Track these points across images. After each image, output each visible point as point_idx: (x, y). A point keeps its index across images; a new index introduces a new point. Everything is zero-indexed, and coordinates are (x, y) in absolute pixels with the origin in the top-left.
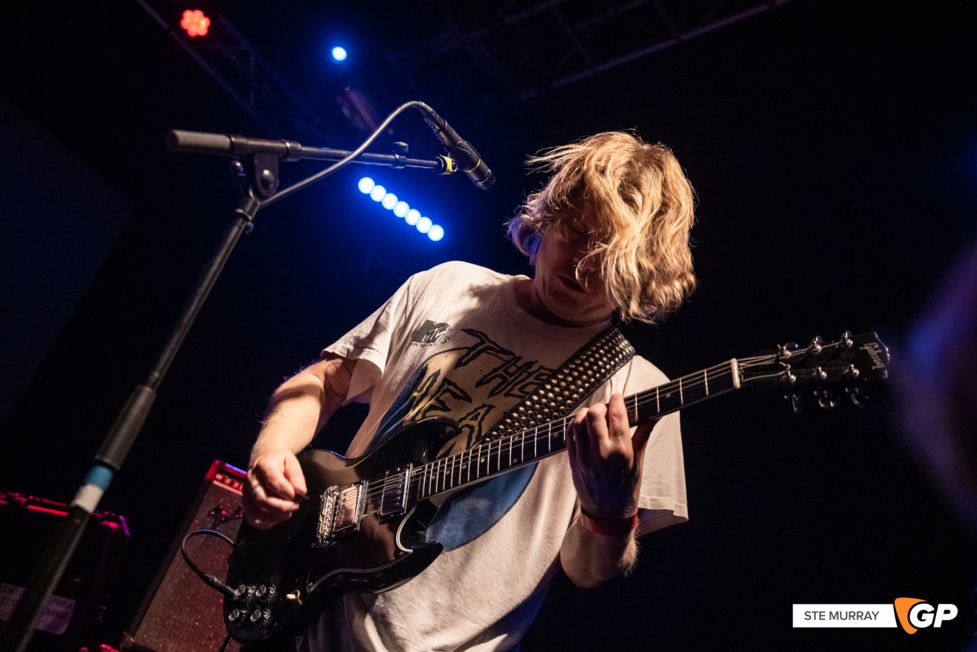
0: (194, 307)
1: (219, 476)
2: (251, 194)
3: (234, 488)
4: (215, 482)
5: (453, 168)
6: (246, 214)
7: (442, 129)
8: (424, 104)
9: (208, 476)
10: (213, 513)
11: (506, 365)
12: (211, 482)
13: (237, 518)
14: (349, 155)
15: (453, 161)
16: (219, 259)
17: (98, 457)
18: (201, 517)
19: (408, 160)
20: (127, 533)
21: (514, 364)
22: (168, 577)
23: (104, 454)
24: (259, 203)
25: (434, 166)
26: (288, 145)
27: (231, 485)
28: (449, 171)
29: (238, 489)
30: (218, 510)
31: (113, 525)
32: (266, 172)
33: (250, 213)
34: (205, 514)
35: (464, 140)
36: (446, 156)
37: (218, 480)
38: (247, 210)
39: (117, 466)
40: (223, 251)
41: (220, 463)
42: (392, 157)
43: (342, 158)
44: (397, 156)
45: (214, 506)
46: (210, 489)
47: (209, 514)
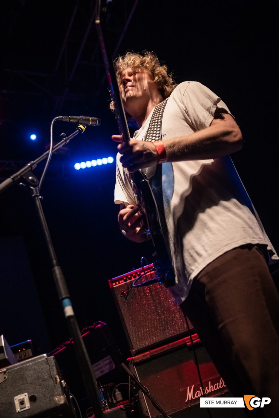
0: (47, 233)
1: (114, 284)
2: (32, 188)
3: (121, 283)
4: (114, 287)
5: (84, 127)
6: (36, 194)
8: (57, 117)
9: (111, 287)
10: (122, 295)
12: (113, 288)
13: (130, 291)
14: (49, 152)
15: (82, 125)
16: (41, 214)
17: (60, 298)
18: (120, 300)
19: (68, 137)
20: (105, 324)
22: (127, 325)
23: (61, 296)
24: (37, 188)
25: (78, 132)
26: (29, 164)
27: (119, 283)
28: (84, 129)
29: (122, 282)
30: (122, 293)
31: (99, 326)
32: (30, 178)
33: (37, 193)
34: (120, 298)
35: (79, 116)
36: (79, 125)
37: (114, 285)
38: (35, 193)
39: (68, 296)
40: (40, 211)
41: (110, 280)
42: (63, 140)
43: (48, 154)
44: (64, 139)
45: (120, 293)
46: (115, 290)
47: (121, 297)
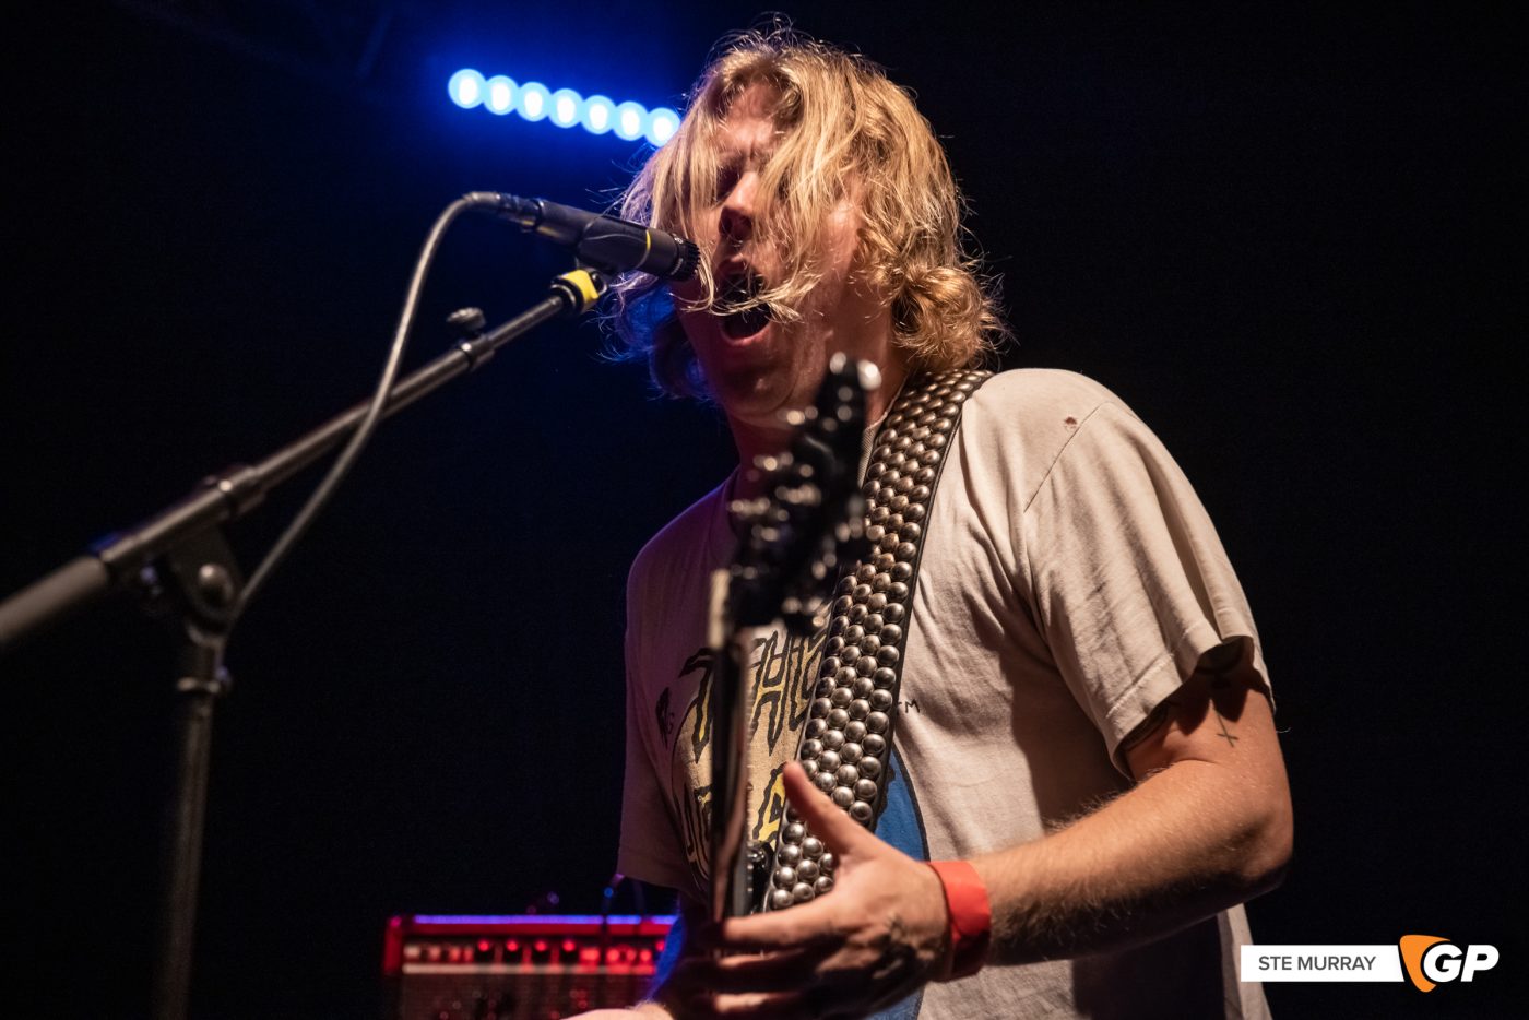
2: (195, 636)
5: (598, 288)
6: (201, 684)
7: (541, 218)
11: (762, 666)
15: (591, 275)
19: (492, 337)
21: (773, 657)
25: (551, 310)
26: (226, 486)
28: (590, 301)
32: (208, 572)
33: (209, 677)
36: (572, 270)
38: (200, 673)
42: (457, 354)
44: (467, 347)
